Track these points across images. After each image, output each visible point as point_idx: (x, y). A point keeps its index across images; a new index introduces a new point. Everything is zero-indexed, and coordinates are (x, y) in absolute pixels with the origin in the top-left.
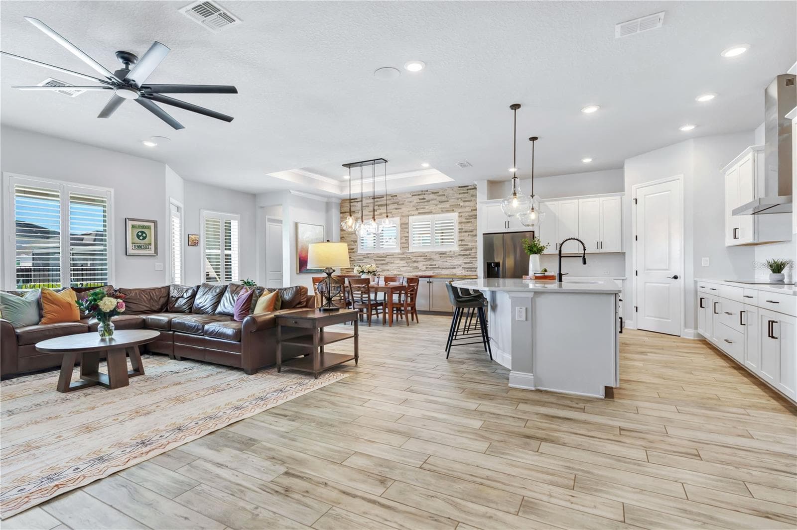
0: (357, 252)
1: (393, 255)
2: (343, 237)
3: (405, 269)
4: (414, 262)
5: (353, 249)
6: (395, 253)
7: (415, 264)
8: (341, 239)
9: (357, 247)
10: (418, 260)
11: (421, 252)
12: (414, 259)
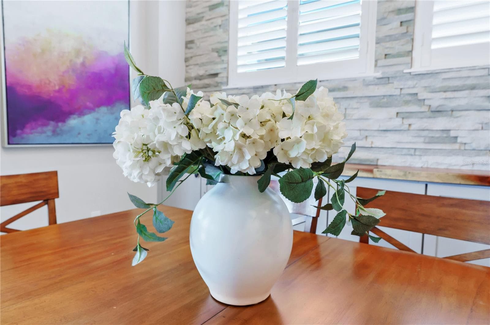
0: (227, 83)
1: (345, 88)
2: (192, 42)
3: (389, 140)
4: (438, 112)
5: (216, 75)
6: (354, 80)
7: (441, 123)
8: (186, 47)
9: (226, 69)
10: (453, 104)
11: (473, 69)
12: (436, 100)
